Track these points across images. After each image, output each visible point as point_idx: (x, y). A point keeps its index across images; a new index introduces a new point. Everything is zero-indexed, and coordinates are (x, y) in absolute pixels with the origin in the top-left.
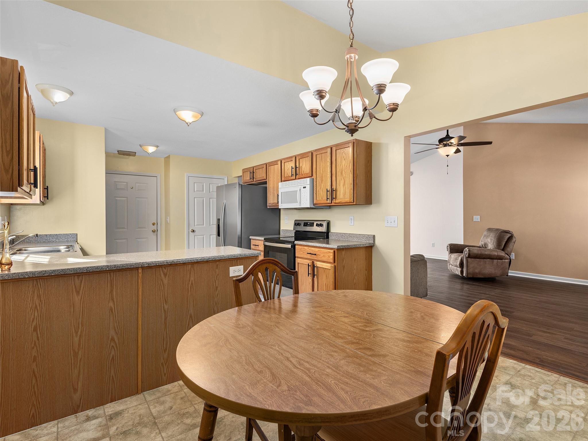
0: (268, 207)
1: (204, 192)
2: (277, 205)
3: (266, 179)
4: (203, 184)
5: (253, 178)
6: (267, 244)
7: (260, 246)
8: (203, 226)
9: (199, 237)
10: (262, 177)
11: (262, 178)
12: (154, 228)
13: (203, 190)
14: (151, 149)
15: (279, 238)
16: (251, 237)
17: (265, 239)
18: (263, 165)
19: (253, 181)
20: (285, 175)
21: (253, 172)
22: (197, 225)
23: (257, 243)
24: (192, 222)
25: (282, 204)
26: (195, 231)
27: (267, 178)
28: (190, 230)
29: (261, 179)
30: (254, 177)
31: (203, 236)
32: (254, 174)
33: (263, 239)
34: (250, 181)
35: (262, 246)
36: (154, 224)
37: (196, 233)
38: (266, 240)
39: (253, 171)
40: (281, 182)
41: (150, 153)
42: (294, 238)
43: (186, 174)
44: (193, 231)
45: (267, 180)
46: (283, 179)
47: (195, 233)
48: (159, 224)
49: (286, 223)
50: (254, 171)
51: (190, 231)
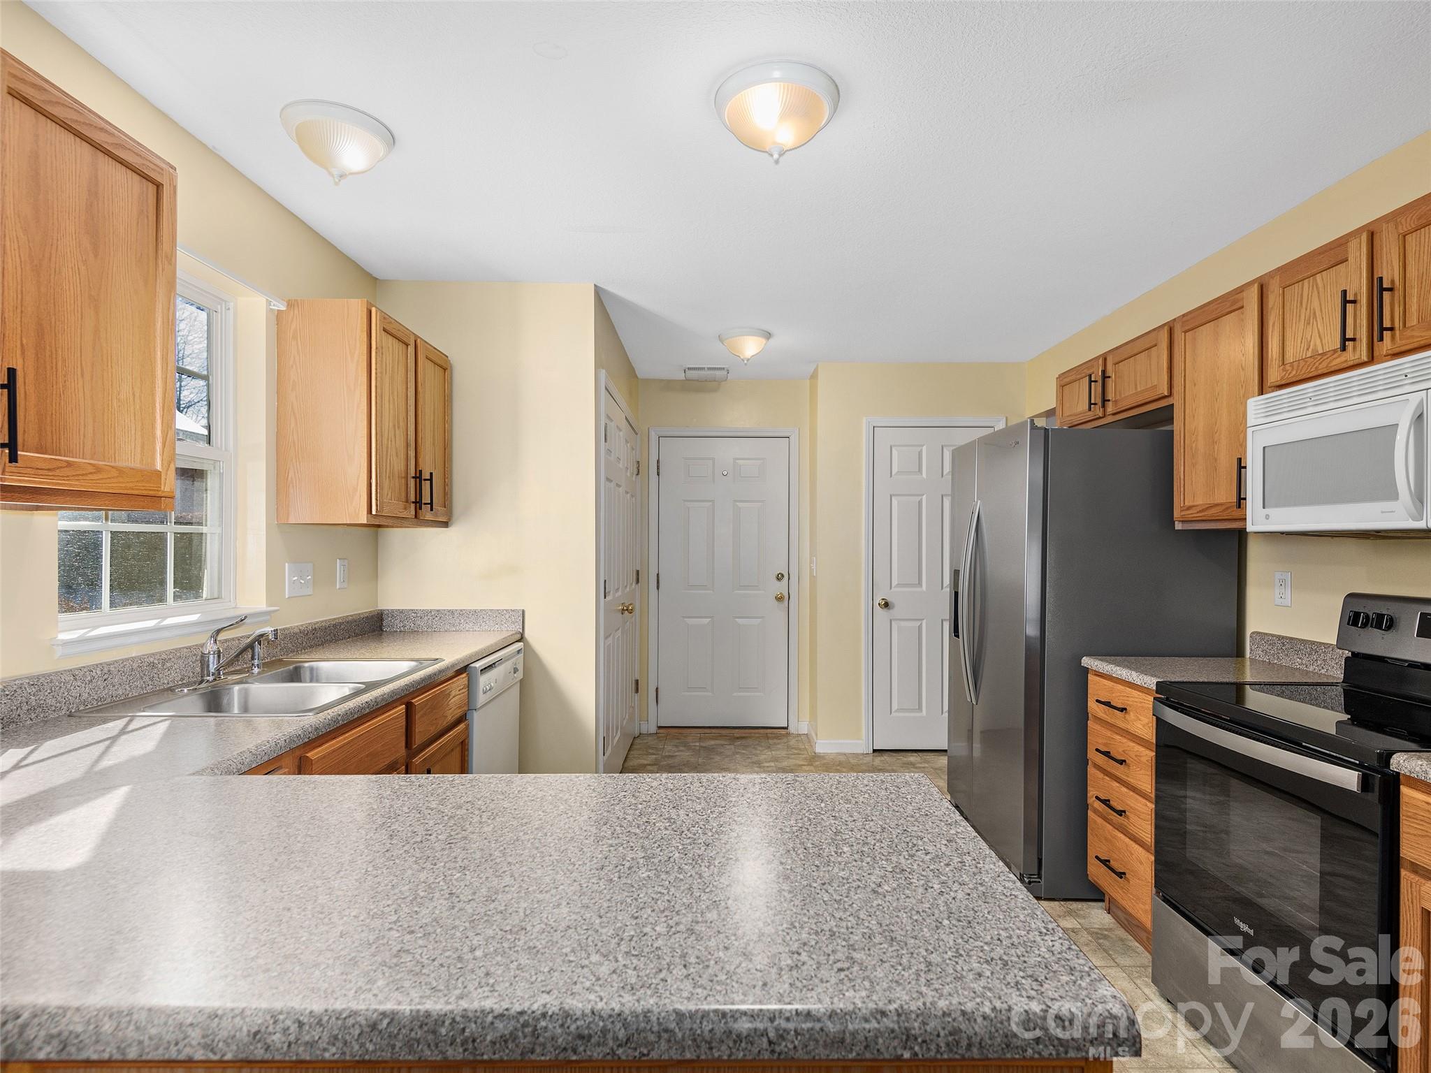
0: (1178, 526)
1: (924, 475)
2: (1237, 513)
3: (1171, 394)
4: (919, 449)
5: (1105, 400)
6: (1175, 718)
7: (1131, 716)
8: (918, 589)
9: (903, 624)
10: (1146, 390)
11: (1153, 396)
12: (781, 587)
13: (920, 470)
14: (751, 347)
15: (1239, 688)
16: (1086, 661)
17: (1161, 687)
18: (1153, 334)
19: (1104, 416)
20: (1287, 356)
21: (1105, 377)
22: (898, 585)
23: (1119, 695)
24: (880, 575)
25: (1267, 511)
26: (893, 607)
27: (1175, 390)
28: (878, 600)
29: (1140, 400)
30: (1110, 396)
31: (918, 624)
32: (1110, 384)
33: (1151, 682)
34: (1090, 415)
35: (1145, 720)
36: (780, 577)
37: (895, 612)
38: (1169, 695)
39: (1104, 372)
40: (1261, 392)
41: (748, 360)
42: (1340, 689)
43: (864, 420)
44: (886, 605)
45: (1176, 400)
46: (1274, 375)
47: (891, 611)
48: (794, 579)
49: (1278, 601)
50: (1110, 372)
51: (876, 604)
